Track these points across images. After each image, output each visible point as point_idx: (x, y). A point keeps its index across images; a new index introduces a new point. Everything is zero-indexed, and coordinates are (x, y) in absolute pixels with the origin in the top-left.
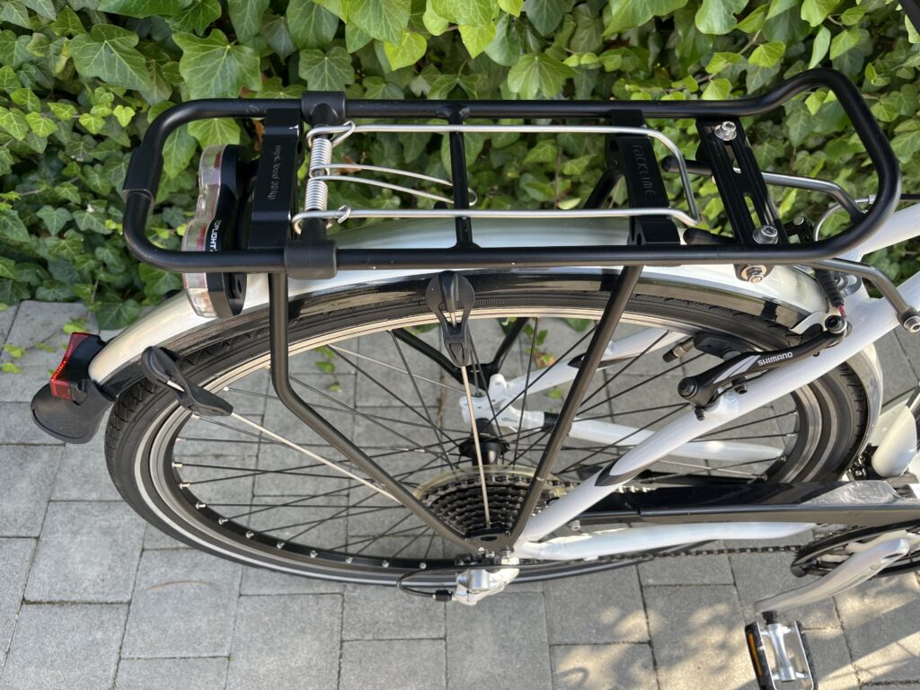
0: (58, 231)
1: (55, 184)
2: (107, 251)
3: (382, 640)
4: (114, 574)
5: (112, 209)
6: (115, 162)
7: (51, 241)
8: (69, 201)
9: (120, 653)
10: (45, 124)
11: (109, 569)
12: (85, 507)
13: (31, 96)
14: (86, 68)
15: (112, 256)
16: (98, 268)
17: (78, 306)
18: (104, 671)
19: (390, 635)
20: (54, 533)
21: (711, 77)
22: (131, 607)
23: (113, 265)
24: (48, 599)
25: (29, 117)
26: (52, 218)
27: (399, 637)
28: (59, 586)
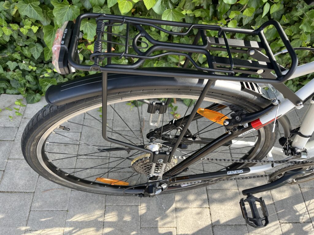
0: (13, 69)
1: (12, 53)
2: (30, 76)
3: (119, 206)
4: (29, 183)
5: (31, 62)
6: (32, 46)
7: (11, 73)
8: (17, 59)
9: (30, 209)
10: (8, 31)
11: (28, 181)
12: (20, 161)
13: (4, 22)
14: (22, 12)
15: (31, 79)
16: (27, 82)
17: (20, 96)
18: (25, 215)
19: (122, 204)
20: (9, 169)
21: (231, 19)
22: (35, 194)
23: (32, 82)
24: (7, 191)
25: (3, 29)
26: (12, 65)
27: (125, 205)
28: (11, 186)
